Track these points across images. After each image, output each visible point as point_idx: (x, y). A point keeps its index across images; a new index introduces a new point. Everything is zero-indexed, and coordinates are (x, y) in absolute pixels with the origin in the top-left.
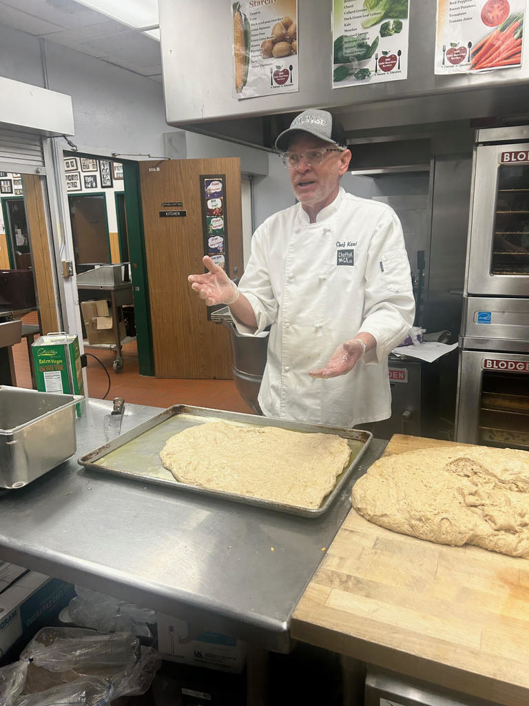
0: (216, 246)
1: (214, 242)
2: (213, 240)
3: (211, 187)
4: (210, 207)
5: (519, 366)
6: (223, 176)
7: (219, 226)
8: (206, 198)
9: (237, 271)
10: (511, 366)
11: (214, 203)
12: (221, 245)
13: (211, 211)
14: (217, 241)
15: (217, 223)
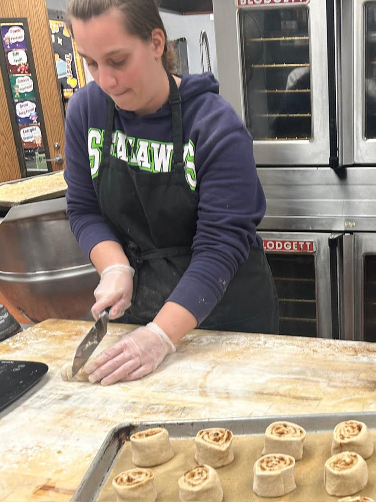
0: (27, 115)
1: (24, 109)
2: (21, 107)
3: (8, 35)
4: (12, 62)
5: (286, 246)
6: (24, 20)
7: (28, 88)
8: (6, 50)
9: (59, 148)
10: (279, 245)
11: (17, 58)
12: (34, 113)
13: (15, 68)
14: (28, 108)
15: (24, 84)
